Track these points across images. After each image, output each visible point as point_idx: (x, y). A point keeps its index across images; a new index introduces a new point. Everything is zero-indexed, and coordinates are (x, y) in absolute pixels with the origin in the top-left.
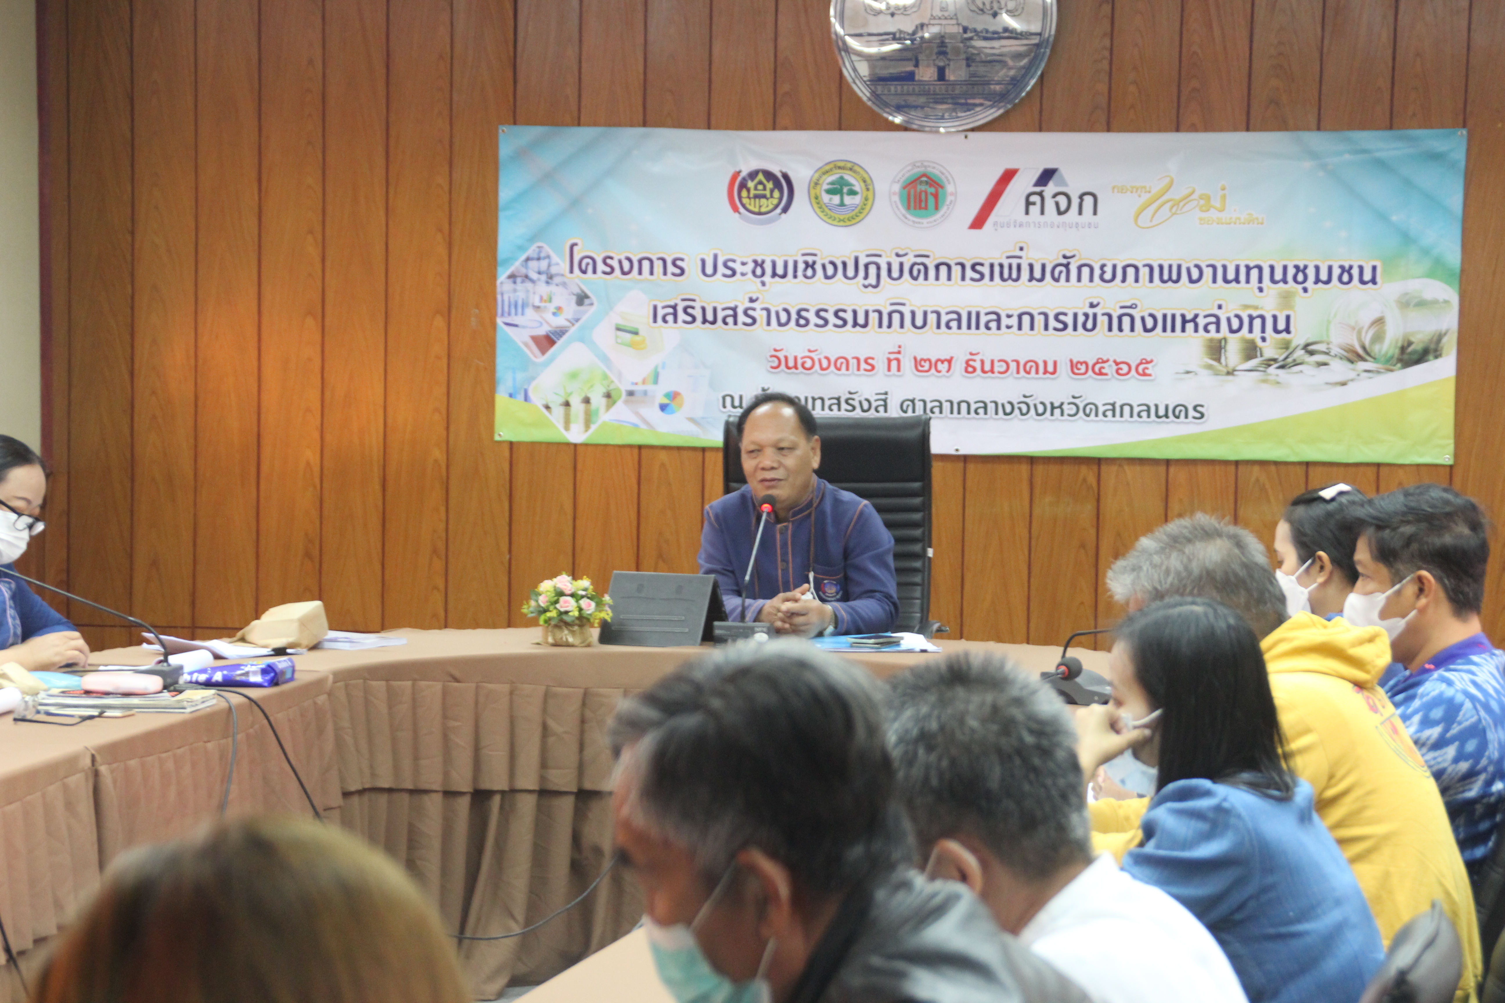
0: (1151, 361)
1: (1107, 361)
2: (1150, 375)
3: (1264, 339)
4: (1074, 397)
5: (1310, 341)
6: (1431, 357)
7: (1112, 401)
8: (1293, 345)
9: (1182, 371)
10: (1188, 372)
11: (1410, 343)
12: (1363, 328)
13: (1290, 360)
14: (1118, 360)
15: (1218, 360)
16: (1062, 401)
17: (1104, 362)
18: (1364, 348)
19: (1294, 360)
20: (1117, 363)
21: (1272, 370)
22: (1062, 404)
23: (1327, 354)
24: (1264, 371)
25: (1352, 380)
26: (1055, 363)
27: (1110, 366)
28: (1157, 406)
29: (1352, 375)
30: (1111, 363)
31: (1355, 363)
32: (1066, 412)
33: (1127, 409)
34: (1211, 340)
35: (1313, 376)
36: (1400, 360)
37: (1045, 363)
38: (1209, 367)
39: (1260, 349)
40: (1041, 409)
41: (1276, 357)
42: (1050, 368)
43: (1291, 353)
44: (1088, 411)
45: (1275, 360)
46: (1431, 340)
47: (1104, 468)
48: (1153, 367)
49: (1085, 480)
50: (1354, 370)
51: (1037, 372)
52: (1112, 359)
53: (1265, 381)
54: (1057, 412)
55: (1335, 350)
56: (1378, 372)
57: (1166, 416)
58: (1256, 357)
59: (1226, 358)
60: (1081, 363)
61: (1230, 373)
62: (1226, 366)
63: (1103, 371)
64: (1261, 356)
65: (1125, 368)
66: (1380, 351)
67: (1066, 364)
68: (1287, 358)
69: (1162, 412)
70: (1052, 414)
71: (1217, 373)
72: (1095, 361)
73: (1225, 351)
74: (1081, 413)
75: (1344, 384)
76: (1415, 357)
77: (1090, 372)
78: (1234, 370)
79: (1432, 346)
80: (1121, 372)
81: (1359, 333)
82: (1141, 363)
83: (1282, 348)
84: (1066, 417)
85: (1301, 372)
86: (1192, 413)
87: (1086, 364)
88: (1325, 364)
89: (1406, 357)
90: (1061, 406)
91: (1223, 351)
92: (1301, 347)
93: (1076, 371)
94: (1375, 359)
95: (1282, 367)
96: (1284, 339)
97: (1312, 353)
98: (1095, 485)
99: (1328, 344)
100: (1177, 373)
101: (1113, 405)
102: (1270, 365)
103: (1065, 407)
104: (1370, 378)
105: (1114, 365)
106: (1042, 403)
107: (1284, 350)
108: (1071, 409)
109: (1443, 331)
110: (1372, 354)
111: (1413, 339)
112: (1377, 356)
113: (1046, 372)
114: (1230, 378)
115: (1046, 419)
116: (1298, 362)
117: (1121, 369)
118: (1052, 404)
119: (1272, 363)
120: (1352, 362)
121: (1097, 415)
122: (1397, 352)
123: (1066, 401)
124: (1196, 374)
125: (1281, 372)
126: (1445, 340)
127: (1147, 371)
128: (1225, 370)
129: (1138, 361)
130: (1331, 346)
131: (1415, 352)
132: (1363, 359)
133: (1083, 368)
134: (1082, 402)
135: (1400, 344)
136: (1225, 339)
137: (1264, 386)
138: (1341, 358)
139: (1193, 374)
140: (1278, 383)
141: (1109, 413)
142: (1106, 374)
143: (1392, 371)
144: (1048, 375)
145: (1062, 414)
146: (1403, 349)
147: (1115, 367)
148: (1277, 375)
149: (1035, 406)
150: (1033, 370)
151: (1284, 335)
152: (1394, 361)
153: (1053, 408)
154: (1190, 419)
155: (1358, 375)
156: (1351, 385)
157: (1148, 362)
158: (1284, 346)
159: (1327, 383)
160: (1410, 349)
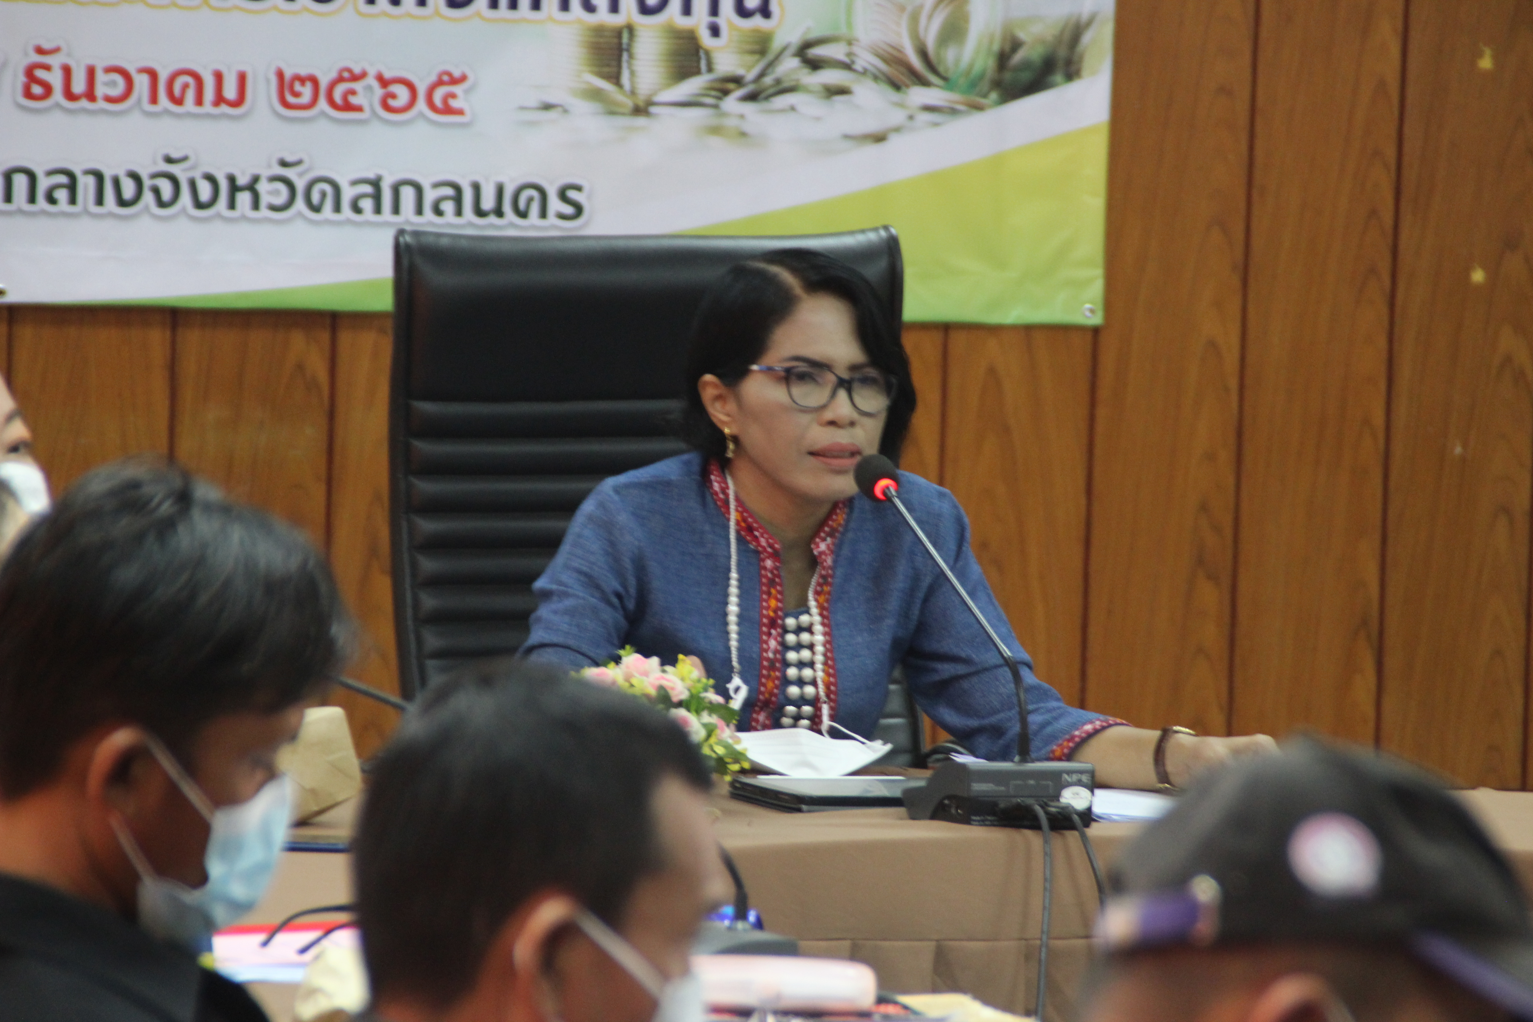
0: (463, 79)
1: (363, 75)
2: (460, 112)
3: (715, 31)
4: (284, 164)
5: (814, 35)
6: (1058, 77)
7: (371, 175)
8: (777, 44)
9: (533, 102)
10: (547, 107)
11: (1016, 45)
12: (921, 6)
13: (768, 80)
14: (388, 75)
15: (615, 78)
16: (256, 171)
17: (355, 78)
18: (923, 54)
19: (778, 81)
20: (384, 82)
21: (731, 104)
22: (256, 179)
23: (847, 66)
24: (716, 107)
25: (897, 129)
26: (242, 79)
27: (369, 88)
28: (476, 188)
29: (897, 117)
30: (371, 81)
31: (905, 88)
32: (265, 199)
33: (407, 194)
34: (599, 31)
35: (818, 119)
36: (997, 84)
37: (219, 77)
38: (595, 95)
39: (707, 53)
40: (205, 191)
41: (740, 71)
42: (230, 92)
43: (770, 64)
44: (315, 198)
45: (737, 81)
46: (1059, 39)
47: (345, 338)
48: (467, 92)
49: (300, 367)
50: (900, 105)
51: (199, 101)
52: (372, 72)
53: (715, 130)
54: (244, 199)
55: (865, 59)
56: (953, 111)
57: (499, 212)
58: (697, 72)
59: (632, 73)
60: (303, 81)
61: (641, 110)
62: (633, 93)
63: (354, 100)
64: (710, 69)
65: (402, 94)
66: (957, 62)
67: (268, 81)
68: (762, 75)
69: (488, 203)
70: (232, 205)
71: (612, 110)
72: (333, 75)
73: (631, 56)
74: (300, 204)
75: (879, 138)
76: (1026, 77)
77: (323, 104)
78: (650, 104)
79: (1062, 53)
80: (392, 103)
81: (914, 19)
82: (440, 83)
83: (752, 52)
84: (264, 212)
85: (793, 108)
86: (555, 205)
87: (315, 82)
88: (843, 91)
89: (1008, 76)
90: (251, 187)
91: (625, 56)
92: (792, 49)
93: (290, 99)
94: (945, 79)
95: (752, 97)
96: (756, 31)
97: (815, 65)
98: (323, 376)
99: (850, 43)
100: (523, 108)
101: (376, 184)
102: (726, 93)
103: (263, 187)
104: (936, 124)
105: (375, 84)
106: (210, 178)
107: (757, 57)
108: (276, 192)
109: (1085, 17)
110: (941, 69)
111: (1022, 35)
112: (950, 74)
113: (220, 99)
114: (641, 121)
115: (218, 216)
116: (786, 84)
117: (393, 96)
118: (232, 179)
119: (731, 86)
120: (897, 86)
121: (337, 208)
122: (991, 63)
123: (265, 173)
124: (566, 111)
125: (749, 108)
126: (1087, 38)
127: (454, 103)
128: (629, 103)
129: (433, 78)
130: (855, 49)
131: (1026, 65)
132: (922, 81)
133: (307, 92)
134: (301, 175)
135: (996, 47)
136: (630, 29)
137: (715, 140)
138: (876, 78)
139: (560, 109)
140: (743, 134)
141: (367, 204)
142: (359, 109)
143: (979, 108)
144: (224, 109)
145: (256, 205)
146: (1003, 59)
147: (379, 92)
148: (742, 116)
149: (193, 185)
150: (190, 95)
151: (757, 21)
152: (985, 85)
153: (234, 188)
154: (551, 218)
155: (911, 117)
156: (894, 142)
157: (455, 81)
158: (756, 47)
159: (847, 137)
160: (1018, 58)
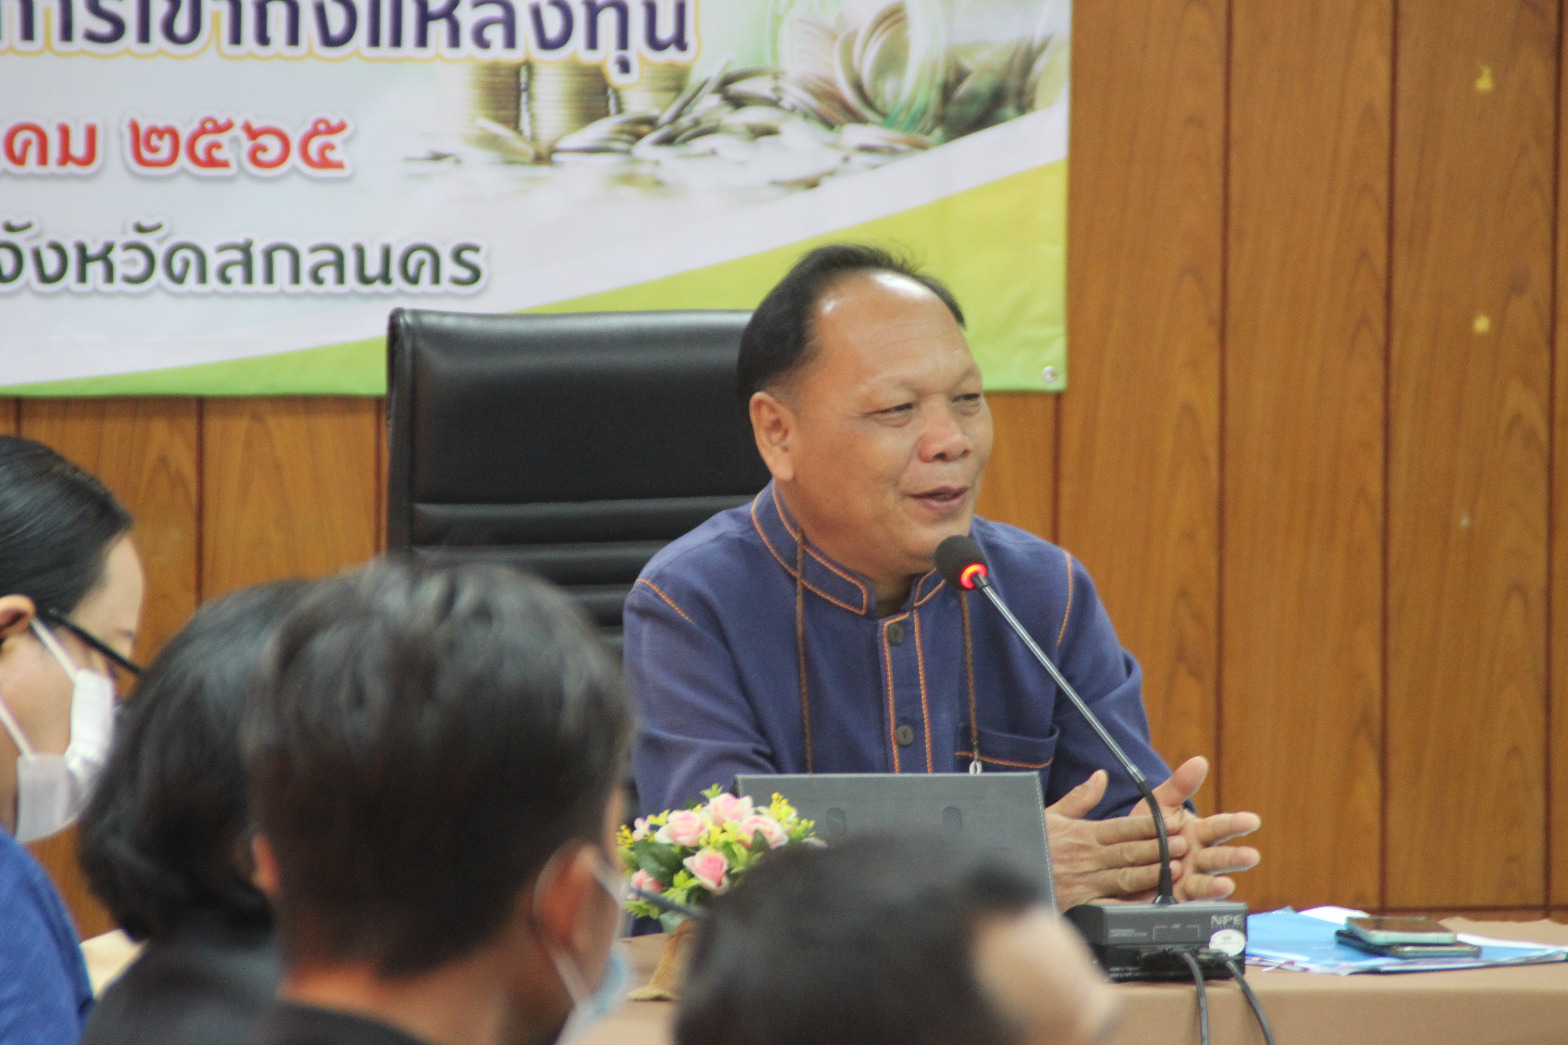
0: (341, 127)
1: (229, 126)
2: (339, 165)
3: (625, 66)
4: (140, 229)
5: (735, 68)
6: (1009, 110)
7: (240, 240)
8: (694, 80)
9: (422, 153)
10: (438, 157)
11: (961, 75)
12: (855, 34)
13: (685, 121)
14: (256, 125)
15: (514, 123)
16: (109, 238)
17: (220, 129)
18: (858, 87)
19: (697, 122)
20: (252, 133)
21: (645, 148)
22: (109, 248)
23: (774, 103)
24: (628, 152)
25: (831, 173)
26: (91, 134)
27: (235, 140)
28: (360, 252)
29: (831, 159)
30: (237, 131)
31: (837, 127)
32: (120, 271)
33: (282, 260)
34: (494, 69)
35: (742, 163)
36: (941, 119)
37: (65, 132)
38: (491, 142)
39: (616, 92)
40: (51, 263)
41: (653, 112)
42: (78, 148)
43: (687, 103)
44: (177, 267)
45: (651, 122)
46: (1009, 68)
47: (214, 425)
48: (347, 141)
49: (163, 461)
50: (834, 146)
51: (43, 159)
52: (239, 122)
53: (628, 179)
54: (96, 270)
55: (793, 95)
56: (893, 152)
57: (386, 278)
58: (607, 114)
59: (533, 117)
60: (160, 134)
61: (542, 158)
62: (534, 139)
63: (218, 154)
64: (620, 111)
65: (274, 147)
66: (896, 96)
67: (121, 136)
68: (678, 115)
69: (373, 268)
70: (82, 277)
71: (511, 160)
72: (195, 126)
73: (530, 98)
74: (159, 273)
75: (812, 184)
76: (973, 110)
77: (183, 159)
78: (553, 151)
79: (1013, 82)
80: (261, 156)
81: (847, 48)
82: (315, 133)
83: (667, 89)
84: (119, 284)
85: (713, 152)
86: (449, 268)
87: (174, 135)
88: (769, 132)
89: (953, 110)
90: (104, 256)
91: (524, 97)
92: (712, 85)
93: (146, 155)
94: (883, 115)
95: (668, 140)
96: (671, 65)
97: (738, 102)
98: (189, 471)
99: (776, 77)
100: (409, 159)
101: (246, 249)
102: (639, 136)
103: (116, 256)
104: (875, 167)
105: (243, 136)
106: (57, 248)
107: (672, 95)
108: (133, 262)
109: (1037, 42)
110: (879, 104)
111: (967, 63)
112: (888, 110)
113: (66, 157)
114: (543, 170)
115: (67, 290)
116: (705, 125)
117: (264, 149)
118: (82, 249)
119: (644, 128)
120: (829, 124)
121: (202, 278)
122: (934, 96)
123: (120, 241)
124: (458, 161)
125: (665, 153)
126: (1040, 65)
127: (332, 156)
128: (530, 151)
129: (308, 127)
130: (782, 83)
131: (973, 97)
132: (857, 118)
133: (165, 146)
134: (160, 241)
135: (939, 78)
136: (529, 66)
137: (628, 192)
138: (806, 116)
139: (452, 159)
140: (659, 183)
141: (236, 273)
142: (225, 164)
143: (922, 147)
144: (71, 167)
145: (109, 276)
146: (947, 91)
147: (247, 144)
148: (657, 163)
149: (37, 256)
150: (33, 153)
151: (672, 54)
152: (928, 120)
153: (84, 258)
154: (445, 284)
155: (846, 159)
156: (828, 187)
157: (332, 130)
158: (671, 84)
159: (775, 183)
160: (963, 89)
